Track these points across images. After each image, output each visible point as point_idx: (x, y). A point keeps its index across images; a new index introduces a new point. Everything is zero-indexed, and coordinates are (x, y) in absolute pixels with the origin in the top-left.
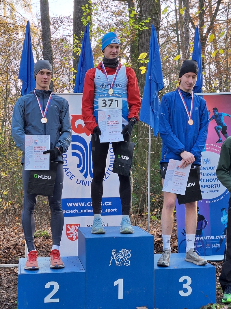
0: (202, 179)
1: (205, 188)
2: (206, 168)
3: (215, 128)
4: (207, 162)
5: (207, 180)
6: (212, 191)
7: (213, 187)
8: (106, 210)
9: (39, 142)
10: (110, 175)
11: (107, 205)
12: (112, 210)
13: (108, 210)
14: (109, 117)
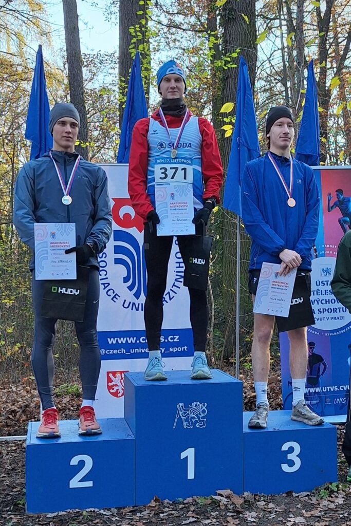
0: (319, 300)
1: (323, 313)
2: (326, 283)
3: (339, 221)
4: (328, 274)
5: (326, 302)
6: (335, 318)
7: (336, 312)
8: (171, 349)
9: (58, 234)
10: (176, 293)
11: (172, 341)
12: (179, 349)
13: (174, 348)
14: (173, 196)
